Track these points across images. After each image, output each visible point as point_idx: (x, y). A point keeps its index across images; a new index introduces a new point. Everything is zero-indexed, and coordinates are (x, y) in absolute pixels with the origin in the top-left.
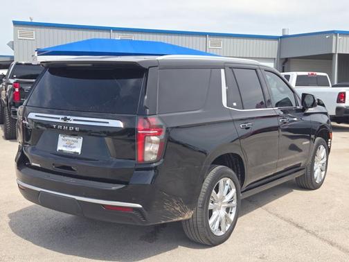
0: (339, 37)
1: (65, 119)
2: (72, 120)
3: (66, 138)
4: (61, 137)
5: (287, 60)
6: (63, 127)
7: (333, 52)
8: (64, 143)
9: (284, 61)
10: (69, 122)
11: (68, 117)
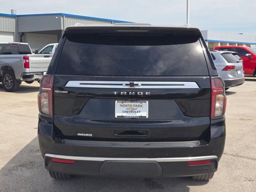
0: (65, 19)
1: (132, 85)
2: (140, 85)
3: (125, 104)
4: (117, 104)
5: (23, 34)
6: (128, 93)
7: (62, 29)
8: (125, 109)
9: (21, 34)
10: (136, 87)
11: (135, 83)
